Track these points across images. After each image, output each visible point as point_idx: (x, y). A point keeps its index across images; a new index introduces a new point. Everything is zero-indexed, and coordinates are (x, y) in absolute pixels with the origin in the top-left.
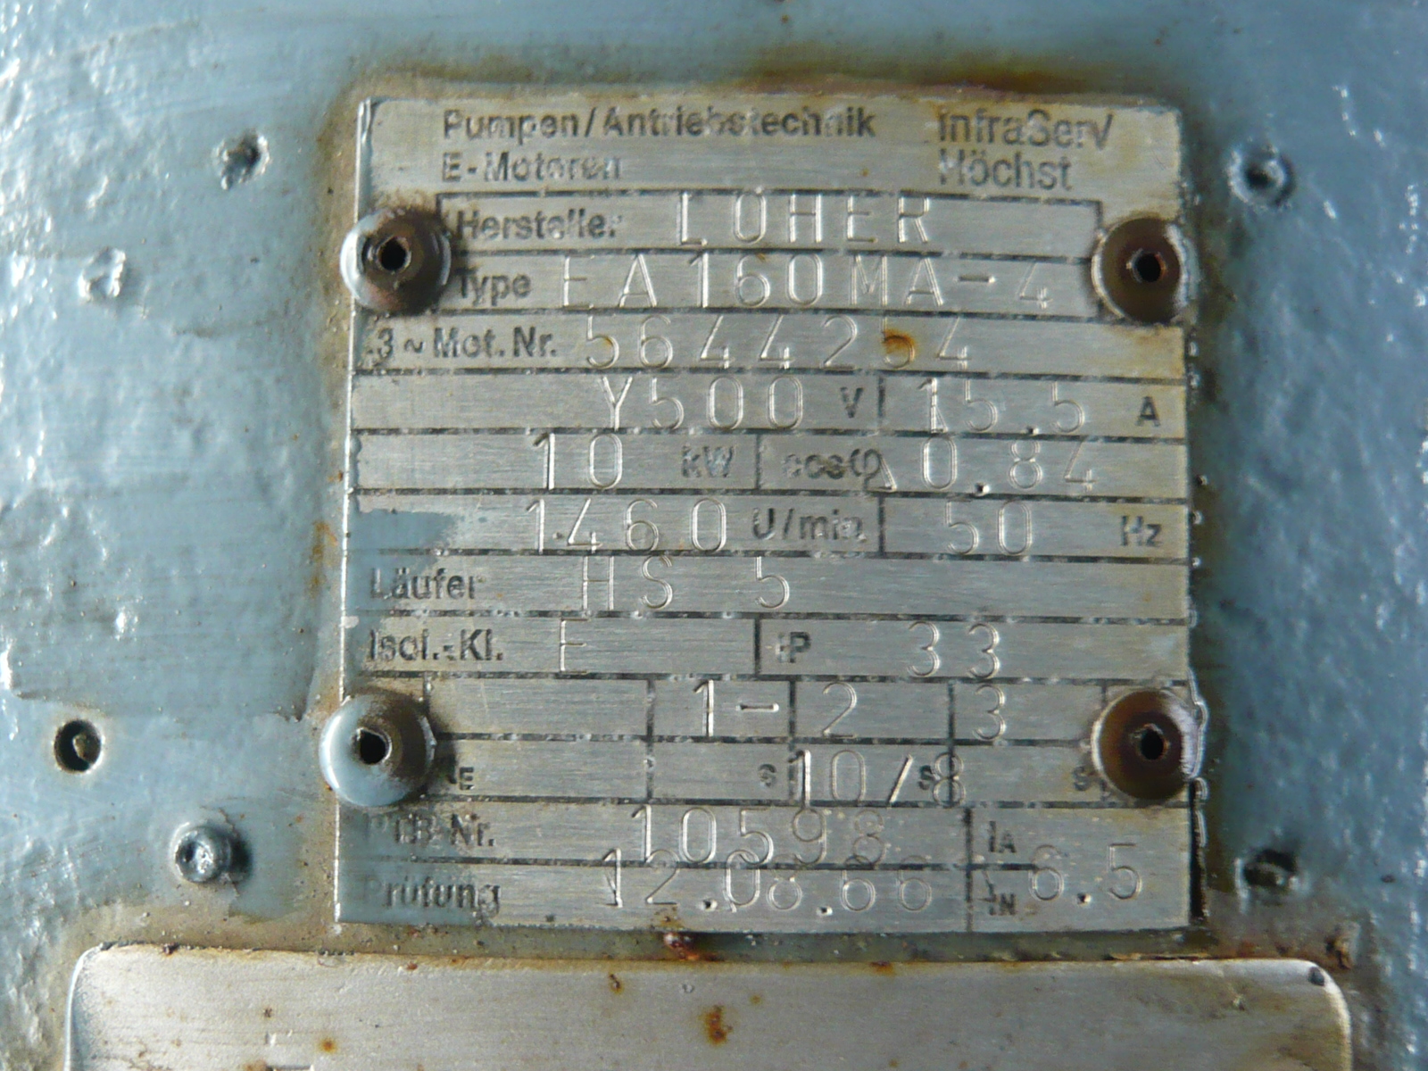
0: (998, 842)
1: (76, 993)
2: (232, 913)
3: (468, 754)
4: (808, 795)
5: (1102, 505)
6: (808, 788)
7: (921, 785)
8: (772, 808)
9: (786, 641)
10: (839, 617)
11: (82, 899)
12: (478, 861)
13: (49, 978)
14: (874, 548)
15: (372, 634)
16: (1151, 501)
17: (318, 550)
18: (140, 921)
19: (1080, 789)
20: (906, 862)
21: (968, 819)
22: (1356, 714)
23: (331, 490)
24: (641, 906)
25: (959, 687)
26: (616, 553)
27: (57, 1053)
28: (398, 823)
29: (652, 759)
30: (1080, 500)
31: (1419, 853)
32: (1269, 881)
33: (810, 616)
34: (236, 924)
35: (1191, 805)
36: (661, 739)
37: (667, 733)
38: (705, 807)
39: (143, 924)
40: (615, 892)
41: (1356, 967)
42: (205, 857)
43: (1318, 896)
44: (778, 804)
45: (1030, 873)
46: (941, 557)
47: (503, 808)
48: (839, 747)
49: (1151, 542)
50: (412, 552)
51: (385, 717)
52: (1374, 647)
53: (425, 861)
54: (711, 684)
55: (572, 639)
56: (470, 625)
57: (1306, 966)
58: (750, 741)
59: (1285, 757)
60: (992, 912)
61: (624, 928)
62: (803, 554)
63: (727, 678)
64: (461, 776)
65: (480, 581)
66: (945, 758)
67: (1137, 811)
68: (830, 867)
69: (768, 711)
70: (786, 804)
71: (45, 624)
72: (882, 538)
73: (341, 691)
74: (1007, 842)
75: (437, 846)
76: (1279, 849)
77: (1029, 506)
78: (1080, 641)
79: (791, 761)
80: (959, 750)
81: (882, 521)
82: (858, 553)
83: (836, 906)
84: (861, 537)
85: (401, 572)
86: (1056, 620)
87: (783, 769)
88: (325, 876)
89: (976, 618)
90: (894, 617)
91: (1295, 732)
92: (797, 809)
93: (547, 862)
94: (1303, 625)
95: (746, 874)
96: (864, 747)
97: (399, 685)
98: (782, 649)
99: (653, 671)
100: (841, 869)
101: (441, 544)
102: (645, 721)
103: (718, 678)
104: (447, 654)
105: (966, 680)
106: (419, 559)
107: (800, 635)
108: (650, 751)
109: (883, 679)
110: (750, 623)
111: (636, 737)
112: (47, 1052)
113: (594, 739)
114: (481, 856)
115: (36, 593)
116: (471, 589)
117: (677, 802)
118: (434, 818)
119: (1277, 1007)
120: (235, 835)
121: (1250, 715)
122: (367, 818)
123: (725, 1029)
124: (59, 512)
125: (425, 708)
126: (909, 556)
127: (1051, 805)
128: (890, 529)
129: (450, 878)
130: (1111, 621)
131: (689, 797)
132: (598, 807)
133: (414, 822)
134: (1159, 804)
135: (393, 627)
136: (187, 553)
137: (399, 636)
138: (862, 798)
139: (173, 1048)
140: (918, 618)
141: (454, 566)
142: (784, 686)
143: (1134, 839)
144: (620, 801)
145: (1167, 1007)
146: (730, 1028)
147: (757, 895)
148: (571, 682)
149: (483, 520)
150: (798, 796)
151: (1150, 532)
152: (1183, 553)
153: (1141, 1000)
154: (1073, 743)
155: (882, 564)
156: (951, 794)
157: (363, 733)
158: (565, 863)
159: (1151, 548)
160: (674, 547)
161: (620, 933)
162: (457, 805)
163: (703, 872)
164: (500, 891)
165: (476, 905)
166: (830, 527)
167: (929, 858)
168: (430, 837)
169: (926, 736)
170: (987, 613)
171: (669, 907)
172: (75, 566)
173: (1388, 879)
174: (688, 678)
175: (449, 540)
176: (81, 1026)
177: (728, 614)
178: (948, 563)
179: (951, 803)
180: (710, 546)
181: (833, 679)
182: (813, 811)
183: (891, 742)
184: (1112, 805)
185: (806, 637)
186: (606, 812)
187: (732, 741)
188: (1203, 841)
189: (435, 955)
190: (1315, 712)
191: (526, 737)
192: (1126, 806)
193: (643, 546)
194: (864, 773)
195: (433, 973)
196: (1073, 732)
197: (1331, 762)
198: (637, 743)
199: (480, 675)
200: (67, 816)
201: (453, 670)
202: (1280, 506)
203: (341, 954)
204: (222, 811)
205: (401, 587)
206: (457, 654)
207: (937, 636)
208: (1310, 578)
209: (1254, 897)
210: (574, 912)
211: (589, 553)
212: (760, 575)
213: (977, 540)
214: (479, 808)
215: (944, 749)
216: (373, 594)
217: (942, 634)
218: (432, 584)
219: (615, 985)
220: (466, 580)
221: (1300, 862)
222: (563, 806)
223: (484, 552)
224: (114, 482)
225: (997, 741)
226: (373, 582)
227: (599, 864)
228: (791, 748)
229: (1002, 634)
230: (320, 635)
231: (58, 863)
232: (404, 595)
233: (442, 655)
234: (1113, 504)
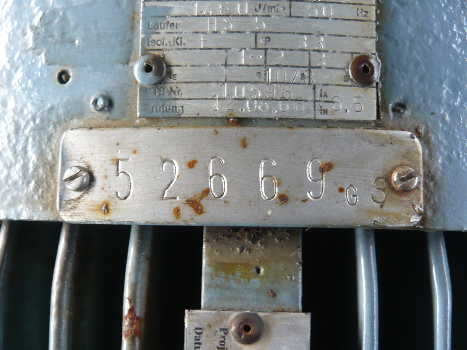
0: (323, 94)
1: (63, 143)
2: (108, 119)
3: (175, 71)
4: (270, 80)
5: (351, 5)
6: (270, 79)
7: (301, 78)
8: (260, 84)
9: (264, 39)
10: (278, 33)
11: (65, 119)
12: (178, 99)
13: (55, 142)
14: (288, 15)
15: (149, 39)
16: (365, 5)
17: (133, 19)
18: (81, 123)
19: (345, 81)
20: (297, 99)
21: (314, 88)
22: (423, 68)
23: (137, 3)
24: (223, 110)
25: (312, 53)
26: (217, 16)
27: (57, 162)
28: (155, 90)
29: (227, 71)
30: (345, 4)
31: (442, 108)
32: (399, 111)
33: (270, 32)
34: (109, 122)
35: (377, 87)
36: (229, 65)
37: (231, 63)
38: (241, 84)
39: (82, 124)
40: (216, 107)
41: (424, 137)
42: (101, 103)
43: (413, 116)
44: (261, 82)
45: (332, 104)
46: (307, 18)
47: (185, 85)
48: (278, 68)
49: (365, 16)
50: (160, 17)
51: (152, 60)
52: (428, 50)
53: (163, 100)
54: (243, 51)
55: (204, 39)
56: (176, 36)
57: (409, 133)
58: (254, 66)
59: (403, 78)
60: (321, 113)
61: (218, 116)
62: (269, 16)
63: (247, 49)
64: (173, 77)
65: (179, 24)
66: (308, 72)
67: (361, 88)
68: (276, 100)
69: (259, 58)
70: (263, 83)
71: (55, 44)
72: (290, 12)
73: (140, 55)
74: (325, 95)
75: (166, 96)
76: (402, 103)
77: (331, 5)
78: (345, 41)
79: (265, 71)
80: (312, 69)
81: (290, 7)
82: (284, 16)
83: (278, 110)
84: (285, 12)
85: (157, 22)
86: (339, 35)
87: (263, 73)
88: (134, 107)
89: (316, 34)
90: (294, 33)
91: (406, 71)
92: (266, 84)
93: (197, 99)
94: (408, 42)
95: (252, 102)
96: (286, 68)
97: (156, 53)
98: (263, 41)
99: (227, 47)
100: (279, 100)
101: (168, 14)
102: (225, 60)
103: (245, 49)
104: (170, 44)
105: (314, 51)
106: (162, 19)
107: (268, 38)
108: (226, 69)
109: (291, 50)
110: (254, 34)
111: (222, 65)
112: (54, 162)
113: (211, 66)
114: (179, 98)
115: (52, 36)
116: (177, 26)
117: (234, 82)
118: (165, 88)
119: (401, 144)
120: (109, 97)
121: (393, 65)
122: (147, 89)
123: (247, 144)
124: (59, 14)
125: (163, 58)
126: (298, 17)
127: (338, 85)
128: (293, 10)
129: (170, 104)
130: (354, 37)
131: (237, 81)
132: (211, 84)
133: (160, 90)
134: (368, 86)
135: (155, 37)
136: (96, 22)
137: (156, 40)
138: (285, 82)
139: (91, 156)
140: (300, 34)
141: (172, 20)
142: (263, 51)
143: (361, 96)
144: (218, 82)
145: (370, 142)
146: (248, 144)
147: (256, 107)
148: (204, 51)
149: (180, 8)
150: (267, 80)
151: (365, 13)
152: (374, 19)
153: (363, 139)
154: (344, 69)
155: (290, 19)
156: (310, 81)
157: (146, 64)
158: (202, 99)
159: (365, 18)
160: (233, 14)
161: (217, 118)
162: (172, 85)
163: (241, 101)
164: (184, 107)
165: (177, 111)
166: (276, 9)
167: (303, 98)
168: (164, 94)
169: (303, 65)
170: (319, 33)
171: (231, 111)
172: (64, 28)
173: (432, 114)
174: (237, 49)
175: (170, 13)
176: (64, 152)
177: (248, 32)
178: (308, 19)
179: (309, 84)
180: (243, 14)
181: (277, 49)
182: (271, 85)
183: (293, 66)
184: (355, 86)
185: (269, 38)
186: (214, 85)
187: (249, 66)
188: (380, 99)
189: (166, 127)
190: (412, 66)
191: (191, 66)
192: (358, 86)
193: (224, 14)
194: (285, 75)
195: (165, 131)
196: (343, 66)
197: (416, 80)
198: (223, 67)
199: (179, 49)
200: (60, 96)
201: (171, 48)
202: (401, 10)
203: (139, 127)
204: (105, 91)
205: (156, 26)
206: (172, 44)
207: (306, 38)
208: (410, 30)
209: (394, 116)
210: (205, 112)
211: (209, 16)
212: (257, 22)
213: (317, 13)
214: (178, 85)
215: (308, 69)
216: (149, 28)
217: (307, 38)
218: (166, 25)
219: (216, 133)
220: (175, 24)
221: (408, 107)
222: (201, 84)
223: (180, 16)
224: (75, 4)
225: (322, 67)
226: (149, 25)
227: (211, 99)
228: (265, 68)
229: (324, 39)
230: (134, 41)
231: (58, 109)
232: (158, 28)
233: (168, 44)
234: (355, 5)
